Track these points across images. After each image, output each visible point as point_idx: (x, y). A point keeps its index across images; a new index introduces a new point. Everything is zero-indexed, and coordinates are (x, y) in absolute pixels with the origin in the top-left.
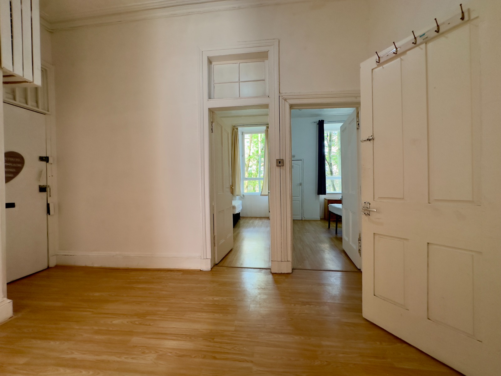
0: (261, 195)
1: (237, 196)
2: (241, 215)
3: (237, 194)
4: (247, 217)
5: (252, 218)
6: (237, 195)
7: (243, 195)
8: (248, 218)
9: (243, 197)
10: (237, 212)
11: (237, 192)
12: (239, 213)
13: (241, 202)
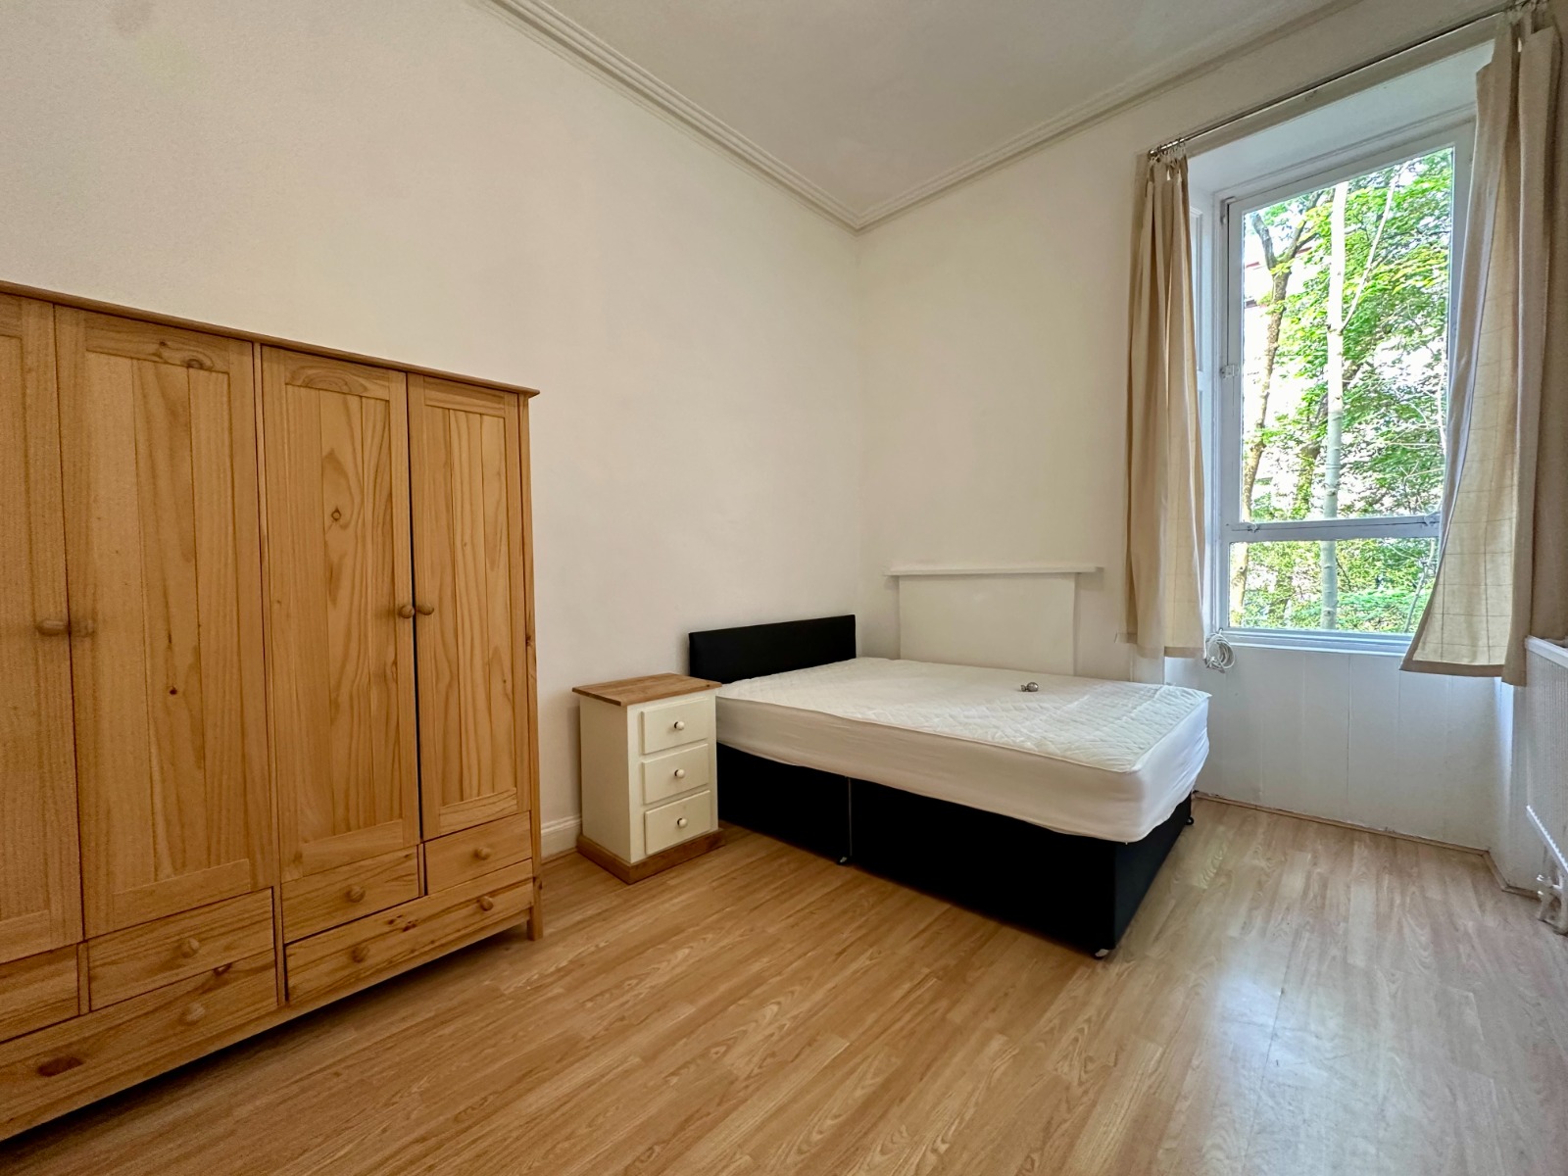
0: (1410, 665)
1: (1167, 658)
3: (1170, 644)
6: (1168, 652)
7: (1225, 651)
9: (1220, 664)
11: (1168, 625)
13: (1202, 699)
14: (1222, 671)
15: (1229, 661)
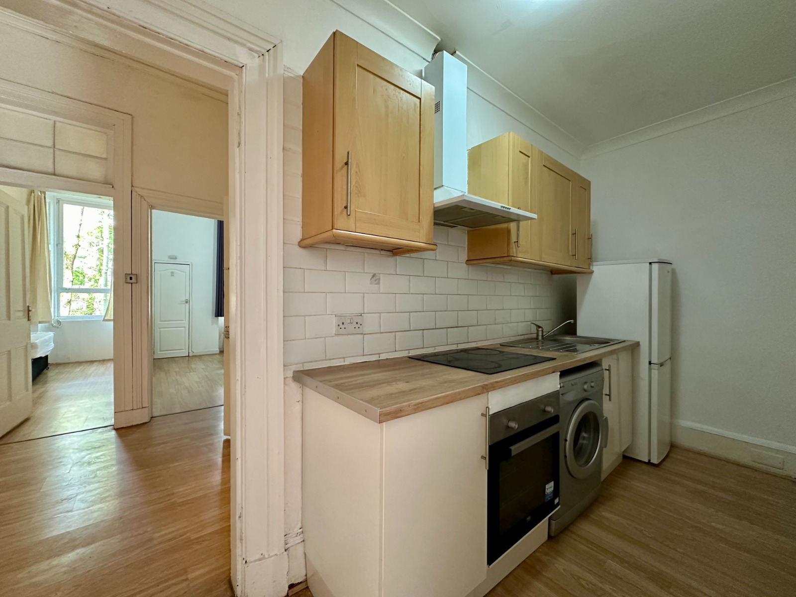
0: (104, 320)
1: (39, 324)
2: (50, 361)
3: (41, 320)
4: (69, 363)
5: (79, 363)
6: (40, 322)
7: (59, 322)
8: (71, 365)
9: (57, 326)
10: (40, 354)
11: (39, 312)
12: (47, 357)
13: (51, 334)
14: (58, 328)
15: (60, 325)
